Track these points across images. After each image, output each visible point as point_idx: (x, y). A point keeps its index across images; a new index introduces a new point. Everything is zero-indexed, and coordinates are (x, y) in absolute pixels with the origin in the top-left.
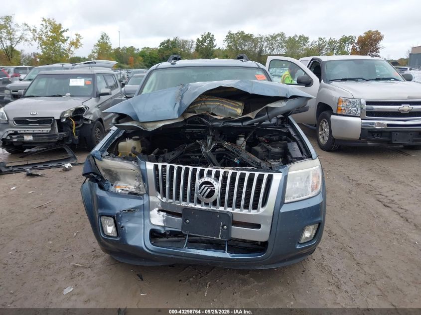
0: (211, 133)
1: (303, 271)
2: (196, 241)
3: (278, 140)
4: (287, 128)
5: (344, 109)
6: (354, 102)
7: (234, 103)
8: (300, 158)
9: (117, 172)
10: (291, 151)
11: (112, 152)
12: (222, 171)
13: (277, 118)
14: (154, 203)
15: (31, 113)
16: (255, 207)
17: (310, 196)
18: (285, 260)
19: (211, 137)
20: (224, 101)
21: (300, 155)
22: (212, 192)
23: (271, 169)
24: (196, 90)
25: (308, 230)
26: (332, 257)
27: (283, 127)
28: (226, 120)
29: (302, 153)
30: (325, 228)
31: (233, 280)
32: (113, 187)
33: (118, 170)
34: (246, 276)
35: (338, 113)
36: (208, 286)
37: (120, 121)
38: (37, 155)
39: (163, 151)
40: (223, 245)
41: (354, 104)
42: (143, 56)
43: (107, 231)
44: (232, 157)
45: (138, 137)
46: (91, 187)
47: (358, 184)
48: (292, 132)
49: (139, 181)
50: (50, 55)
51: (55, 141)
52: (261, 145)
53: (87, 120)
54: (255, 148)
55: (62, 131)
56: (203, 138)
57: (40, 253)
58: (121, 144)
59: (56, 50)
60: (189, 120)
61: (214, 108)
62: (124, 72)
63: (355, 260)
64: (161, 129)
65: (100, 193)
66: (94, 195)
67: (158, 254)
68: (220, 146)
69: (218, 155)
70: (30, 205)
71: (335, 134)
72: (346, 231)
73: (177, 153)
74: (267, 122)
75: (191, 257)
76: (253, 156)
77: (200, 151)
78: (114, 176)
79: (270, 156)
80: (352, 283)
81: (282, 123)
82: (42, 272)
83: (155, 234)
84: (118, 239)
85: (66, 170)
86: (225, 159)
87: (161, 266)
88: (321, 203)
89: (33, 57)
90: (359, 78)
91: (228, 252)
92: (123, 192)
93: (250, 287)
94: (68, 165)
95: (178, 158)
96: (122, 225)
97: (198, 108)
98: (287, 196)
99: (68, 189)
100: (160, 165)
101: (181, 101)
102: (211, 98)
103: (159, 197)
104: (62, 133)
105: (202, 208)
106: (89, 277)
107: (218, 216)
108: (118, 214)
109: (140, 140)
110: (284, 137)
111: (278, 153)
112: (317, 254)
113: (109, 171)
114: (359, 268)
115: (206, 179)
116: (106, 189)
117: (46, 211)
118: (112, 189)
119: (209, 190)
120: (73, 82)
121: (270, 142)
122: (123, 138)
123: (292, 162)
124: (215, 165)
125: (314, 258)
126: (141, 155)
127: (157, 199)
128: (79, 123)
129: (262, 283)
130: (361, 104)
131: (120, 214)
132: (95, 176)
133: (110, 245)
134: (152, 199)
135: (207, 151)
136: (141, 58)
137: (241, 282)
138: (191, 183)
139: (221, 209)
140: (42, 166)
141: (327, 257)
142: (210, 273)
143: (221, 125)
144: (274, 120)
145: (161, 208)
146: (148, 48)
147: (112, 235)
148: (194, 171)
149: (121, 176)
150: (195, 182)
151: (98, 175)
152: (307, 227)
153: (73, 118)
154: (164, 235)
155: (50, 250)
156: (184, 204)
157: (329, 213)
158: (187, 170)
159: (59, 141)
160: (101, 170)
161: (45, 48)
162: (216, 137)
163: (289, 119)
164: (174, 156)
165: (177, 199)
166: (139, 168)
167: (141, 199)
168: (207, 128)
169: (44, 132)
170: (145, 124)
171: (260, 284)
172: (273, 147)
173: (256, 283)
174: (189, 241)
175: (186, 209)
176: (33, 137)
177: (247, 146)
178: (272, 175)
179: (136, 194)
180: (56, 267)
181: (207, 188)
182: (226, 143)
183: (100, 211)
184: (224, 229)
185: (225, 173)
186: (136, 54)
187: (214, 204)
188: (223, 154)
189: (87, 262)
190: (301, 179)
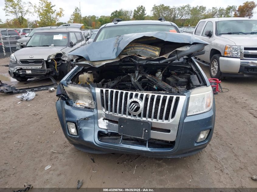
0: (138, 69)
1: (199, 159)
2: (128, 139)
3: (184, 73)
4: (190, 65)
5: (229, 53)
6: (236, 48)
7: (154, 48)
8: (199, 85)
9: (77, 94)
10: (192, 81)
11: (74, 81)
12: (145, 94)
13: (184, 58)
14: (101, 114)
15: (30, 57)
16: (167, 118)
17: (205, 111)
18: (186, 153)
19: (138, 71)
20: (147, 46)
21: (199, 84)
22: (138, 108)
23: (178, 93)
24: (128, 39)
25: (203, 133)
26: (218, 150)
27: (188, 64)
28: (147, 59)
29: (200, 82)
30: (214, 131)
31: (152, 164)
32: (75, 104)
33: (78, 93)
34: (161, 161)
35: (225, 55)
36: (136, 167)
37: (79, 61)
38: (34, 82)
39: (108, 80)
40: (145, 142)
41: (236, 50)
42: (101, 21)
43: (71, 132)
44: (153, 85)
45: (91, 71)
46: (62, 103)
47: (237, 102)
48: (194, 68)
49: (91, 100)
50: (45, 22)
51: (45, 74)
52: (172, 77)
53: (64, 61)
54: (168, 78)
55: (49, 68)
56: (133, 72)
57: (33, 143)
58: (80, 76)
59: (48, 19)
60: (123, 60)
61: (140, 52)
62: (89, 31)
63: (234, 153)
64: (105, 66)
65: (67, 107)
66: (63, 108)
67: (103, 147)
68: (144, 77)
69: (143, 83)
70: (28, 113)
71: (222, 70)
72: (228, 133)
73: (116, 82)
74: (177, 61)
75: (124, 150)
76: (166, 84)
77: (131, 81)
78: (76, 97)
79: (178, 84)
80: (231, 168)
81: (187, 62)
82: (33, 155)
83: (101, 134)
84: (78, 137)
85: (51, 92)
86: (148, 86)
87: (106, 154)
88: (212, 116)
89: (34, 23)
90: (240, 33)
91: (148, 147)
92: (81, 107)
93: (162, 169)
94: (52, 89)
95: (117, 85)
96: (80, 128)
97: (129, 51)
98: (189, 111)
99: (52, 104)
100: (104, 90)
101: (118, 47)
102: (138, 45)
103: (104, 110)
104: (49, 69)
105: (132, 118)
106: (61, 159)
107: (142, 124)
108: (77, 121)
109: (92, 73)
110: (188, 71)
111: (183, 82)
112: (208, 149)
113: (72, 93)
114: (236, 158)
115: (134, 99)
116: (71, 104)
117: (38, 117)
118: (74, 105)
119: (136, 106)
120: (56, 37)
121: (178, 74)
122: (82, 72)
123: (193, 88)
124: (140, 90)
125: (206, 150)
126: (93, 83)
127: (102, 111)
128: (59, 63)
129: (171, 167)
130: (241, 50)
131: (79, 121)
132: (64, 96)
133: (74, 140)
134: (99, 111)
135: (135, 81)
136: (100, 22)
137: (157, 165)
138: (124, 102)
139: (144, 119)
140: (37, 89)
141: (214, 150)
142: (137, 159)
143: (144, 63)
144: (181, 60)
145: (105, 118)
146: (104, 16)
147: (75, 134)
148: (127, 94)
149: (80, 97)
150: (127, 101)
151: (66, 96)
152: (202, 132)
153: (55, 59)
154: (107, 135)
155: (39, 142)
156: (119, 115)
157: (217, 121)
158: (122, 93)
159: (47, 74)
160: (67, 93)
161: (42, 17)
162: (141, 71)
163: (192, 59)
164: (114, 84)
165: (116, 112)
166: (91, 92)
167: (92, 111)
168: (135, 65)
169: (38, 68)
170: (94, 63)
171: (169, 167)
172: (180, 78)
173: (167, 166)
174: (123, 139)
175: (121, 119)
176: (32, 71)
177: (163, 77)
178: (179, 97)
179: (89, 108)
180: (42, 152)
181: (134, 105)
182: (148, 75)
183: (67, 119)
184: (146, 132)
185: (147, 95)
186: (97, 20)
187: (140, 115)
188: (147, 83)
189: (61, 150)
190: (199, 100)
